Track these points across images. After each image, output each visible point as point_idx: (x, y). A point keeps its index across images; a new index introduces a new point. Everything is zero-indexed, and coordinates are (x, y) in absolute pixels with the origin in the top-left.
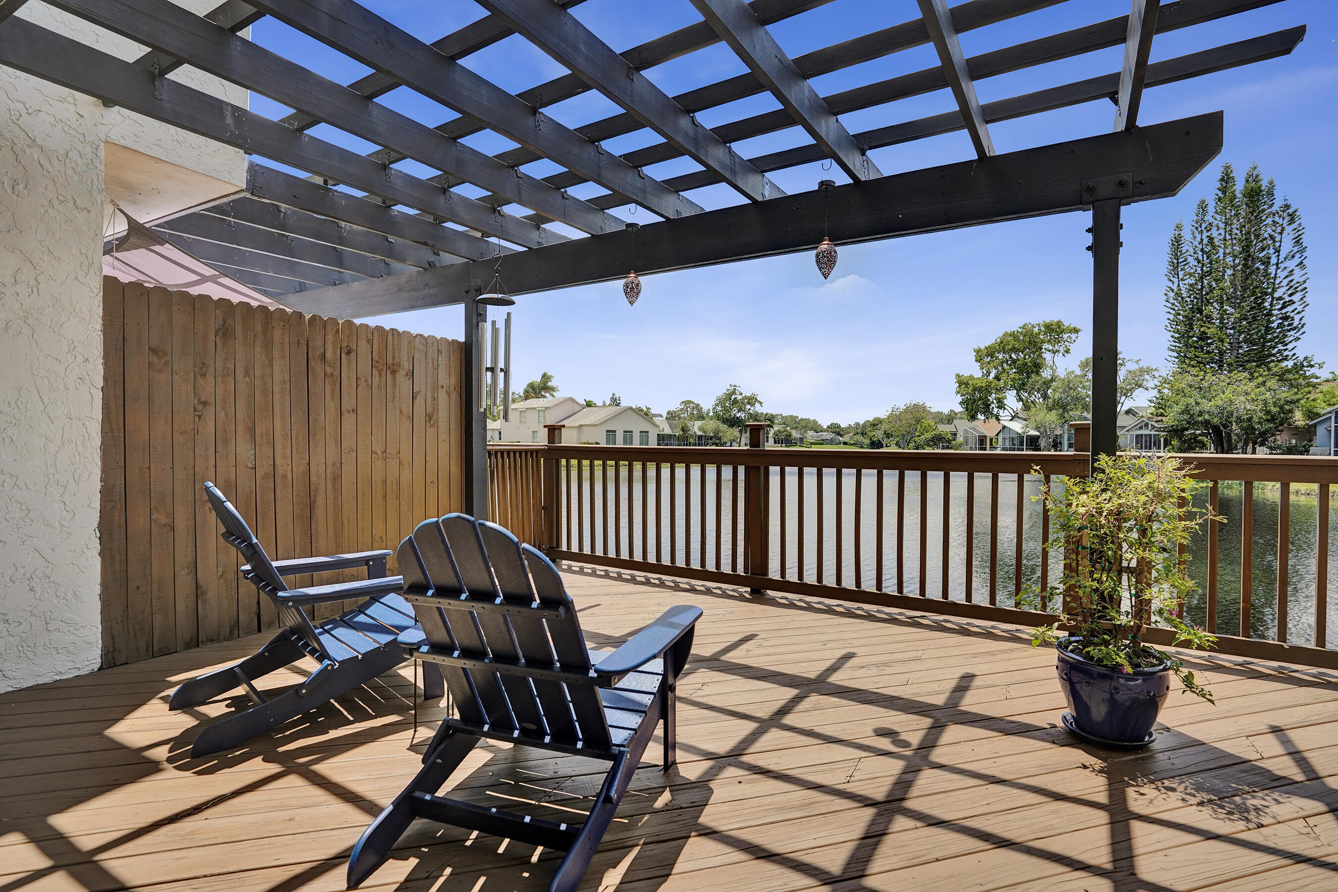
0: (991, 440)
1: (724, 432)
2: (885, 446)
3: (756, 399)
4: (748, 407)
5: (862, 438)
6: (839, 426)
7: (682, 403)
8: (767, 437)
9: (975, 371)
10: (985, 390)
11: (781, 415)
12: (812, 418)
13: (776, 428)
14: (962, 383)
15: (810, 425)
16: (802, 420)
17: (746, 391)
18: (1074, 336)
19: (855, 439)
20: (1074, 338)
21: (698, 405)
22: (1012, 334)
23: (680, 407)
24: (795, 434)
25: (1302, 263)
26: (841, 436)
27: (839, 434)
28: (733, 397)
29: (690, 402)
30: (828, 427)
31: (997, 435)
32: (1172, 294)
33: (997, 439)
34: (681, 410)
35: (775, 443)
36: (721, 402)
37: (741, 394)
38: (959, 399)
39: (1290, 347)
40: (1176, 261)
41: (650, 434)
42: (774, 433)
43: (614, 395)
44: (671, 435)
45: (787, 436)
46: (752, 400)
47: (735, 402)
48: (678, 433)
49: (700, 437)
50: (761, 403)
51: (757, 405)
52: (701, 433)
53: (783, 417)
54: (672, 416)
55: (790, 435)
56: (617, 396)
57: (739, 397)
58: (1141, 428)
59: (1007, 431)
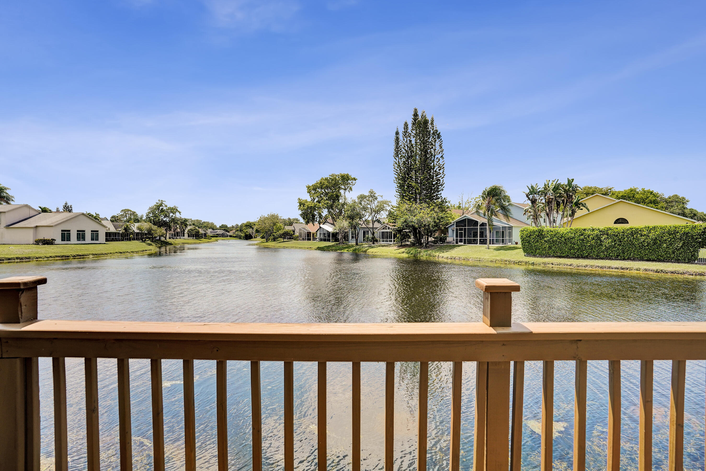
0: (313, 234)
1: (155, 231)
2: (253, 237)
3: (177, 210)
4: (171, 214)
5: (240, 233)
6: (226, 227)
7: (122, 211)
8: (184, 233)
9: (307, 197)
10: (313, 209)
11: (191, 219)
12: (210, 222)
13: (189, 228)
14: (301, 204)
15: (210, 226)
16: (204, 222)
17: (169, 204)
18: (354, 182)
19: (236, 233)
20: (354, 183)
21: (135, 212)
22: (326, 179)
23: (121, 213)
24: (201, 231)
25: (442, 156)
26: (228, 232)
27: (227, 231)
28: (161, 208)
29: (128, 210)
30: (220, 227)
31: (316, 232)
32: (396, 165)
33: (317, 234)
34: (122, 215)
35: (189, 236)
36: (153, 211)
37: (166, 206)
38: (300, 212)
39: (440, 193)
40: (397, 150)
41: (99, 233)
42: (188, 231)
43: (66, 204)
44: (116, 233)
45: (196, 232)
46: (174, 210)
47: (162, 211)
48: (121, 230)
49: (137, 234)
50: (180, 213)
51: (177, 214)
52: (138, 231)
53: (192, 221)
54: (114, 220)
55: (198, 232)
56: (69, 204)
57: (165, 208)
58: (384, 229)
59: (322, 230)
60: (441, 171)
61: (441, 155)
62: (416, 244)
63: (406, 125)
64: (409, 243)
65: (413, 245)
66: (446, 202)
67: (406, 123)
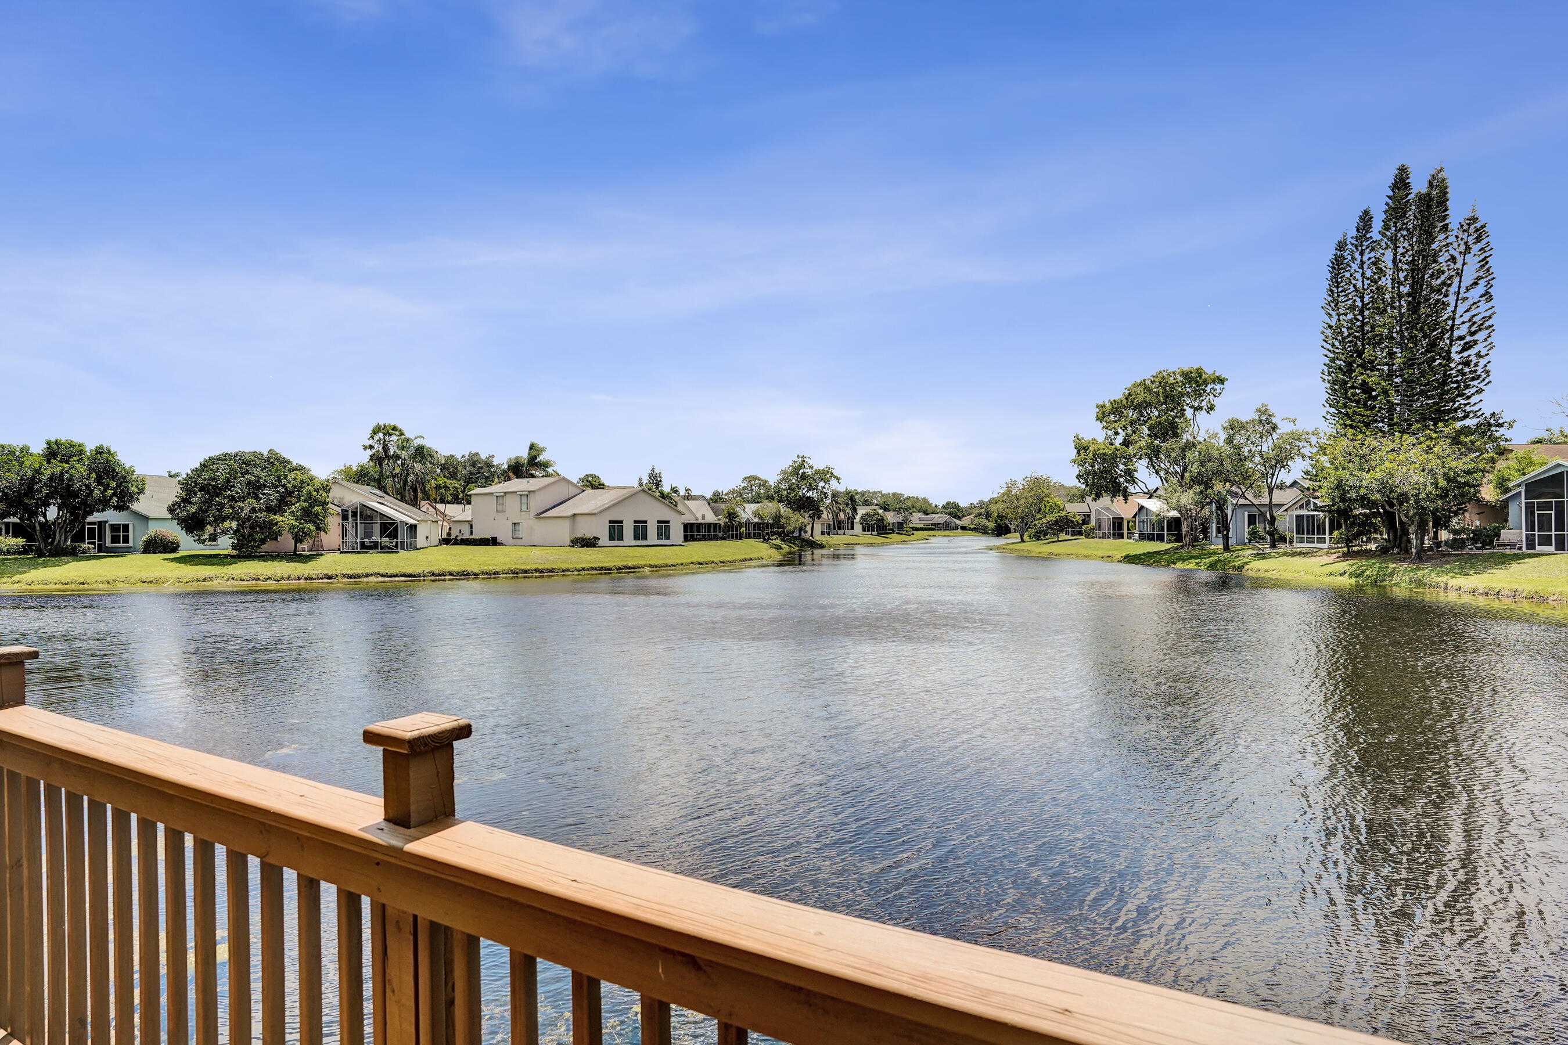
0: (1128, 522)
1: (788, 518)
2: (1013, 531)
3: (832, 474)
4: (822, 484)
5: (985, 521)
6: (957, 506)
7: (745, 479)
8: (853, 523)
9: (1096, 433)
10: (1109, 460)
11: (880, 492)
12: (921, 496)
13: (861, 511)
14: (1081, 448)
15: (918, 505)
16: (909, 498)
17: (817, 463)
18: (1218, 387)
19: (976, 522)
20: (1219, 391)
21: (766, 482)
22: (1143, 383)
23: (743, 485)
24: (891, 518)
25: (1487, 293)
26: (959, 518)
27: (957, 517)
28: (802, 471)
29: (756, 478)
30: (943, 507)
31: (1134, 517)
32: (1329, 332)
33: (1134, 522)
34: (744, 488)
35: (864, 530)
36: (786, 476)
37: (811, 467)
38: (1076, 470)
39: (1472, 400)
40: (1335, 290)
41: (671, 524)
42: (862, 518)
43: (653, 470)
44: (715, 525)
45: (878, 520)
46: (826, 475)
47: (804, 477)
48: (722, 520)
49: (755, 525)
50: (838, 479)
51: (833, 482)
52: (756, 520)
53: (883, 495)
54: (716, 499)
55: (883, 520)
56: (657, 471)
57: (809, 472)
58: (1301, 507)
59: (1144, 512)
60: (1480, 336)
61: (1481, 289)
62: (1393, 548)
63: (1366, 219)
64: (1373, 547)
65: (1383, 551)
66: (1500, 425)
67: (1366, 213)
